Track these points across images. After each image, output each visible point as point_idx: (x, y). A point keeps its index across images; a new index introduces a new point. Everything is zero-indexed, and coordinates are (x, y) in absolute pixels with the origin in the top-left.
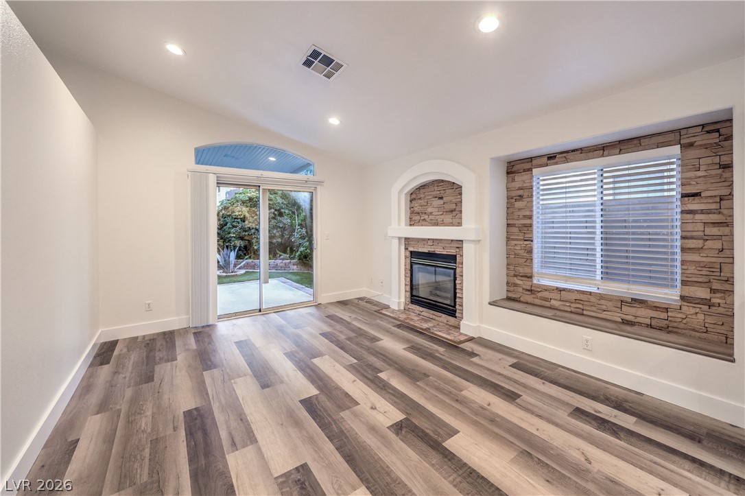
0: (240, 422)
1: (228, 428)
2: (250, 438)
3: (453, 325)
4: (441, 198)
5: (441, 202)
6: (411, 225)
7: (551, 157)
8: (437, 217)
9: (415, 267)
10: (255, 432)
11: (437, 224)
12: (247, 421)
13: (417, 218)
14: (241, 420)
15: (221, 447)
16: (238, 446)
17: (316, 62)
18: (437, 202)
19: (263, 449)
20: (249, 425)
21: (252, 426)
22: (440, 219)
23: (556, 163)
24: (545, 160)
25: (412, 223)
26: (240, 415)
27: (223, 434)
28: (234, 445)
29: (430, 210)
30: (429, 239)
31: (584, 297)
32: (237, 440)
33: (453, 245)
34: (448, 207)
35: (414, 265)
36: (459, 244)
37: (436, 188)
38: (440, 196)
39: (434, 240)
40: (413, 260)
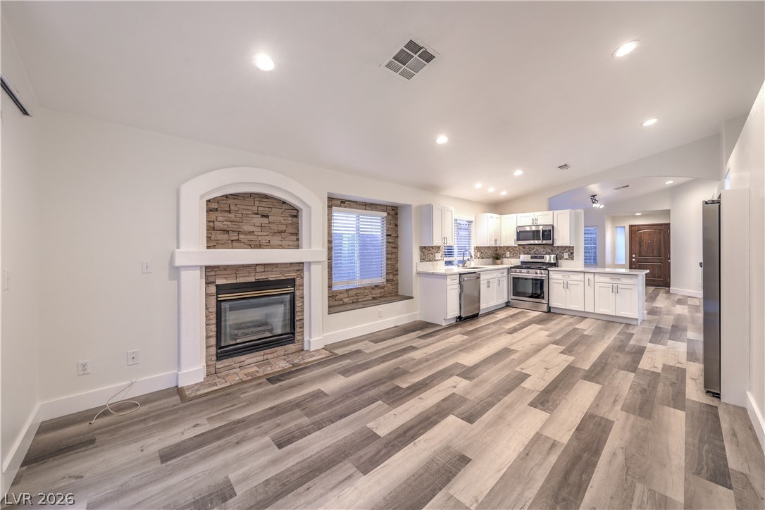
0: (530, 454)
1: (544, 459)
2: (539, 438)
3: (294, 351)
4: (266, 216)
5: (265, 221)
6: (208, 247)
7: (343, 202)
8: (260, 238)
9: (225, 305)
10: (531, 437)
11: (260, 246)
12: (525, 449)
13: (221, 237)
14: (527, 454)
15: (563, 452)
16: (552, 442)
17: (416, 56)
18: (258, 220)
19: (539, 426)
20: (527, 446)
21: (526, 444)
22: (264, 240)
23: (345, 207)
24: (339, 202)
25: (212, 244)
26: (523, 458)
27: (553, 458)
28: (554, 445)
29: (247, 228)
30: (257, 265)
31: (358, 291)
32: (548, 445)
33: (293, 268)
34: (274, 227)
35: (223, 304)
36: (299, 266)
37: (257, 203)
38: (265, 213)
39: (265, 265)
40: (222, 297)
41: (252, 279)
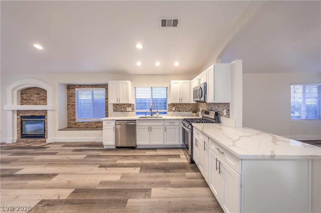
3: (43, 141)
4: (39, 94)
5: (39, 96)
6: (21, 105)
7: (80, 86)
8: (36, 101)
11: (36, 104)
13: (25, 101)
18: (36, 96)
22: (38, 102)
24: (78, 86)
29: (32, 98)
31: (88, 123)
33: (43, 112)
34: (42, 98)
35: (23, 122)
36: (46, 111)
37: (36, 90)
38: (38, 93)
39: (34, 111)
40: (23, 119)
41: (30, 115)
